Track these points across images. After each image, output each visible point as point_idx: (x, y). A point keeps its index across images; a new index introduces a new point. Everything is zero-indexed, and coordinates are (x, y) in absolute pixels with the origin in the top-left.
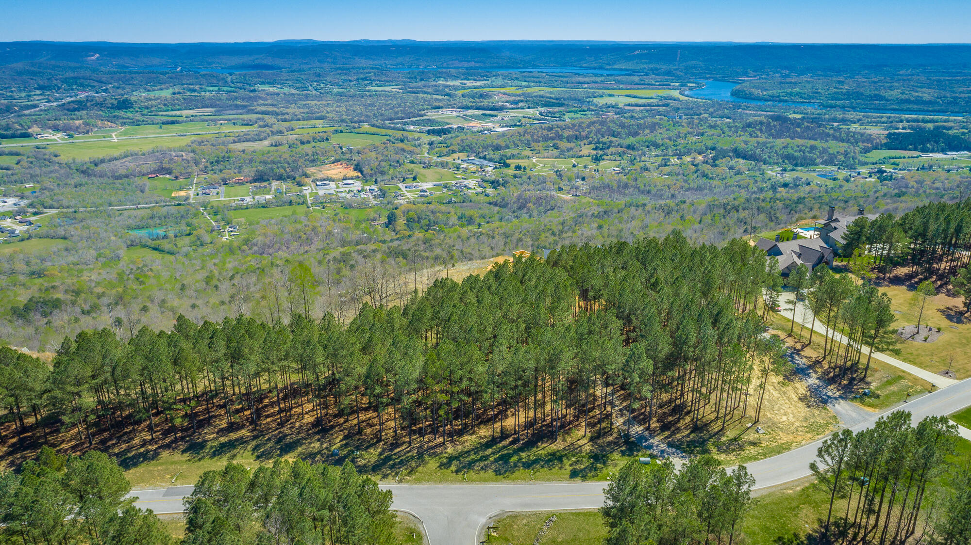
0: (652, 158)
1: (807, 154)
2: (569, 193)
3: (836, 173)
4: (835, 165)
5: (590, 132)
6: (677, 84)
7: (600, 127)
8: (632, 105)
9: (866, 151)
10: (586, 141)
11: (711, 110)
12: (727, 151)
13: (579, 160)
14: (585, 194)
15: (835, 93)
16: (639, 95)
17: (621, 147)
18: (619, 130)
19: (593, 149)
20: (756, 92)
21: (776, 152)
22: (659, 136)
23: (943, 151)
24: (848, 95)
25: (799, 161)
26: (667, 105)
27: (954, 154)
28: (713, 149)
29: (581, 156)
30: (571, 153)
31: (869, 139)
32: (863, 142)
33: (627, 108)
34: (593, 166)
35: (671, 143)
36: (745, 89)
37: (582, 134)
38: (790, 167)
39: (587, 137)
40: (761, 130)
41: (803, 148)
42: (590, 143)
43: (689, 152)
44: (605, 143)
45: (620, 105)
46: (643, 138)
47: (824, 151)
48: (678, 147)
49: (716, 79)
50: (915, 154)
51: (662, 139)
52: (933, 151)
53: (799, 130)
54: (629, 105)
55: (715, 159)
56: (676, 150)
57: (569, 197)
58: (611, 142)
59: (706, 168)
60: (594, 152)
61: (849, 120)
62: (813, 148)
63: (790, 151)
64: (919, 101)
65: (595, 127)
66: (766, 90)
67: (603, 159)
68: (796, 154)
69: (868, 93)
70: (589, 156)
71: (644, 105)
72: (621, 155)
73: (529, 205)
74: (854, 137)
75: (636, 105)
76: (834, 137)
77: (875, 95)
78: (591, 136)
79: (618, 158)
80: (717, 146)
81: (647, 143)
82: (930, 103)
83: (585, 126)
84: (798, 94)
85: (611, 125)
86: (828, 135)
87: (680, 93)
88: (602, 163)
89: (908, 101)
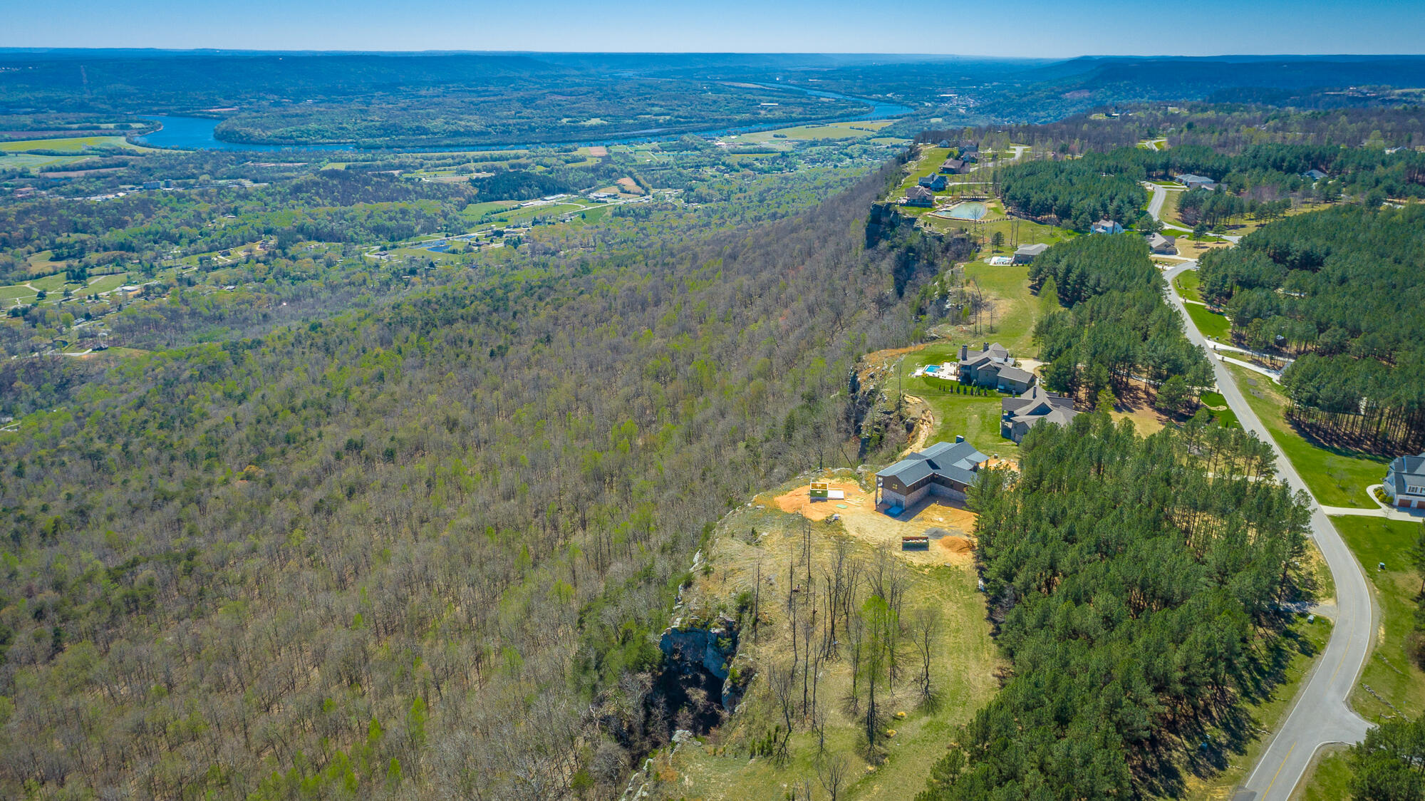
0: (176, 261)
1: (401, 222)
2: (81, 347)
3: (447, 243)
4: (439, 231)
5: (29, 230)
6: (112, 126)
7: (44, 219)
8: (57, 170)
9: (462, 207)
10: (29, 247)
11: (208, 167)
12: (289, 232)
13: (41, 282)
14: (116, 343)
15: (366, 127)
16: (56, 150)
17: (106, 249)
18: (85, 219)
19: (52, 259)
20: (256, 134)
21: (362, 226)
22: (163, 220)
23: (539, 196)
24: (386, 130)
25: (395, 234)
26: (124, 164)
27: (551, 199)
28: (269, 232)
29: (38, 276)
30: (15, 274)
31: (456, 191)
32: (452, 195)
33: (50, 175)
34: (77, 290)
35: (195, 231)
36: (237, 129)
37: (14, 234)
38: (389, 244)
39: (27, 240)
40: (317, 194)
41: (392, 214)
42: (40, 250)
43: (234, 243)
44: (72, 247)
45: (34, 171)
46: (137, 230)
47: (418, 216)
48: (213, 237)
49: (171, 114)
50: (515, 204)
51: (177, 226)
52: (529, 198)
53: (369, 188)
54: (51, 170)
55: (282, 246)
56: (212, 241)
57: (86, 354)
58: (83, 242)
59: (282, 263)
60: (61, 264)
61: (410, 166)
62: (404, 212)
63: (380, 221)
64: (469, 133)
65: (34, 219)
66: (268, 128)
67: (90, 275)
68: (388, 224)
69: (407, 125)
70: (55, 273)
71: (80, 168)
72: (119, 262)
73: (16, 385)
74: (438, 190)
75: (65, 169)
76: (416, 192)
77: (418, 128)
78: (34, 236)
79: (118, 269)
80: (271, 226)
81: (151, 237)
82: (481, 133)
83: (12, 219)
84: (317, 132)
85: (64, 212)
86: (408, 191)
87: (128, 141)
88: (92, 282)
89: (456, 134)
